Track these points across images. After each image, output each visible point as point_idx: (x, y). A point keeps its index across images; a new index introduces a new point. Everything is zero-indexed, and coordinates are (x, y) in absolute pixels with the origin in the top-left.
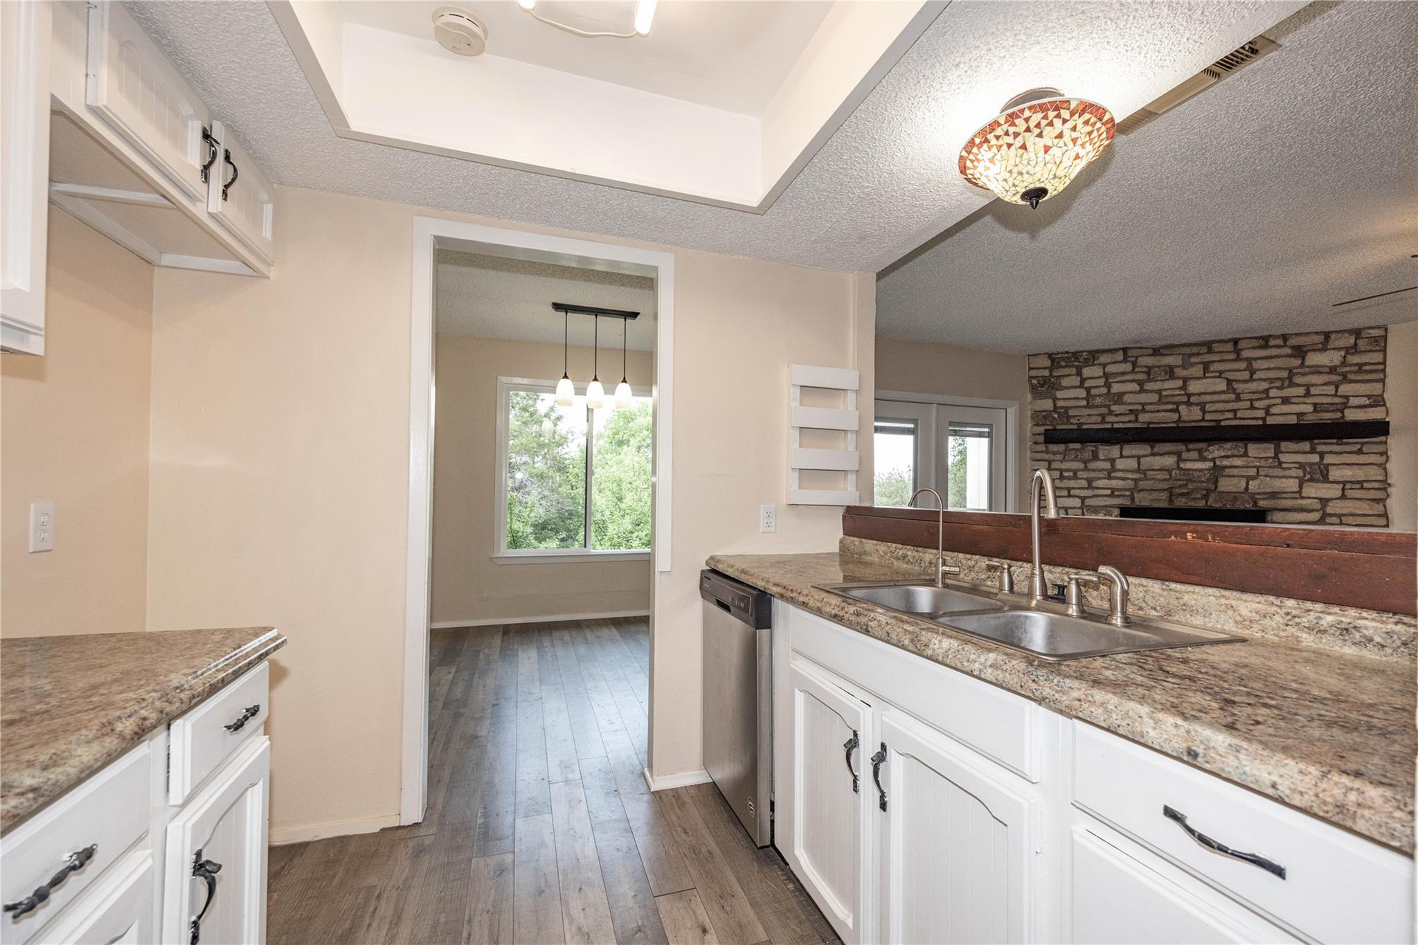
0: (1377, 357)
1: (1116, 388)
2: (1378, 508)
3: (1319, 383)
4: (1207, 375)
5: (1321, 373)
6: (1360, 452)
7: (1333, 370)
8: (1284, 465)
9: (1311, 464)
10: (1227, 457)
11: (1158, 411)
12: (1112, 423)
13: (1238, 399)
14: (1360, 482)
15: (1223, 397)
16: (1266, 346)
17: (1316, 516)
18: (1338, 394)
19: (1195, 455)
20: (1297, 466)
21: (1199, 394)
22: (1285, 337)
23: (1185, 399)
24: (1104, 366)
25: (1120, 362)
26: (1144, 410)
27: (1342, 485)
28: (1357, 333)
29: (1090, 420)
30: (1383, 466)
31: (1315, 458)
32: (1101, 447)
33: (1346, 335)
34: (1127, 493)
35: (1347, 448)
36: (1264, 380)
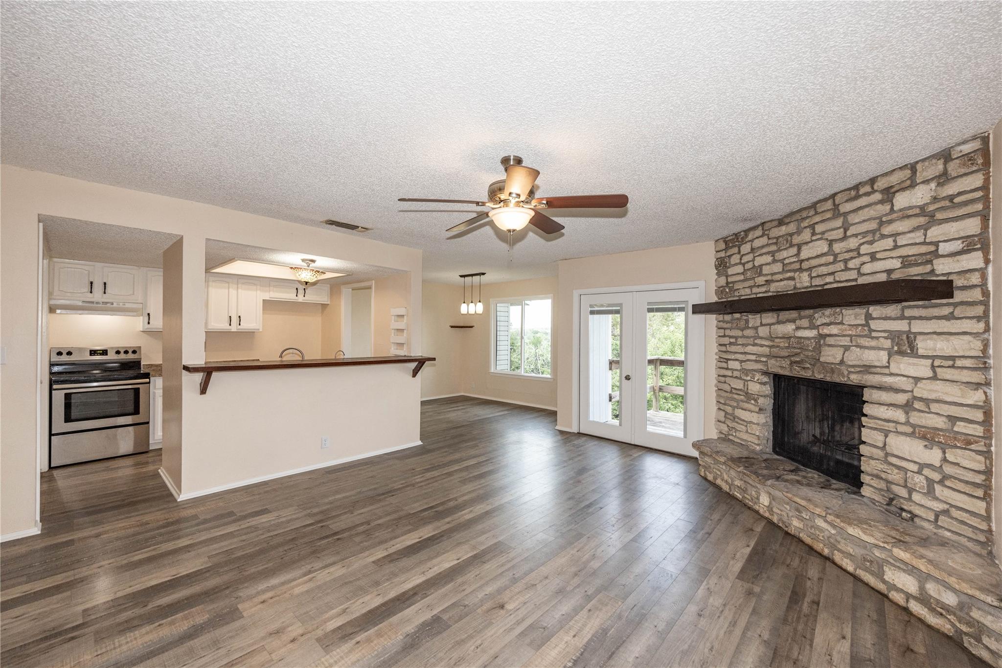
0: (978, 180)
1: (759, 261)
2: (977, 397)
3: (906, 230)
4: (814, 238)
5: (909, 217)
6: (951, 317)
7: (922, 210)
8: (874, 334)
9: (901, 332)
10: (828, 324)
11: (781, 280)
12: (756, 294)
13: (835, 262)
14: (953, 358)
15: (823, 260)
16: (857, 197)
17: (901, 398)
18: (927, 241)
19: (805, 323)
20: (886, 335)
21: (808, 259)
22: (872, 181)
23: (797, 266)
24: (752, 241)
25: (760, 237)
26: (773, 281)
27: (930, 361)
28: (946, 156)
29: (744, 292)
30: (982, 336)
31: (901, 326)
32: (750, 316)
33: (934, 161)
34: (764, 359)
35: (936, 312)
36: (856, 235)
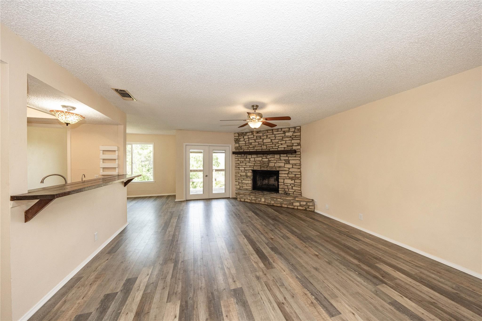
0: (299, 134)
1: (250, 141)
2: (299, 170)
3: (288, 140)
4: (267, 138)
5: (288, 138)
6: (295, 157)
7: (291, 137)
8: (281, 160)
9: (287, 160)
10: (271, 158)
11: (258, 147)
12: (250, 150)
13: (273, 144)
14: (296, 164)
15: (270, 143)
16: (278, 131)
17: (287, 172)
18: (292, 143)
19: (265, 157)
20: (284, 160)
21: (266, 143)
22: (281, 129)
23: (263, 144)
24: (248, 136)
25: (251, 135)
26: (255, 147)
27: (292, 165)
28: (295, 128)
29: (245, 149)
30: (300, 160)
31: (287, 158)
32: (248, 155)
33: (293, 128)
34: (253, 167)
35: (293, 156)
36: (278, 139)
